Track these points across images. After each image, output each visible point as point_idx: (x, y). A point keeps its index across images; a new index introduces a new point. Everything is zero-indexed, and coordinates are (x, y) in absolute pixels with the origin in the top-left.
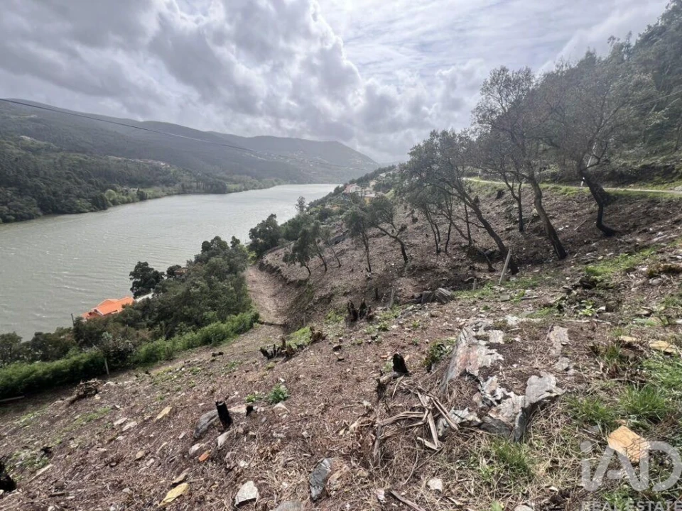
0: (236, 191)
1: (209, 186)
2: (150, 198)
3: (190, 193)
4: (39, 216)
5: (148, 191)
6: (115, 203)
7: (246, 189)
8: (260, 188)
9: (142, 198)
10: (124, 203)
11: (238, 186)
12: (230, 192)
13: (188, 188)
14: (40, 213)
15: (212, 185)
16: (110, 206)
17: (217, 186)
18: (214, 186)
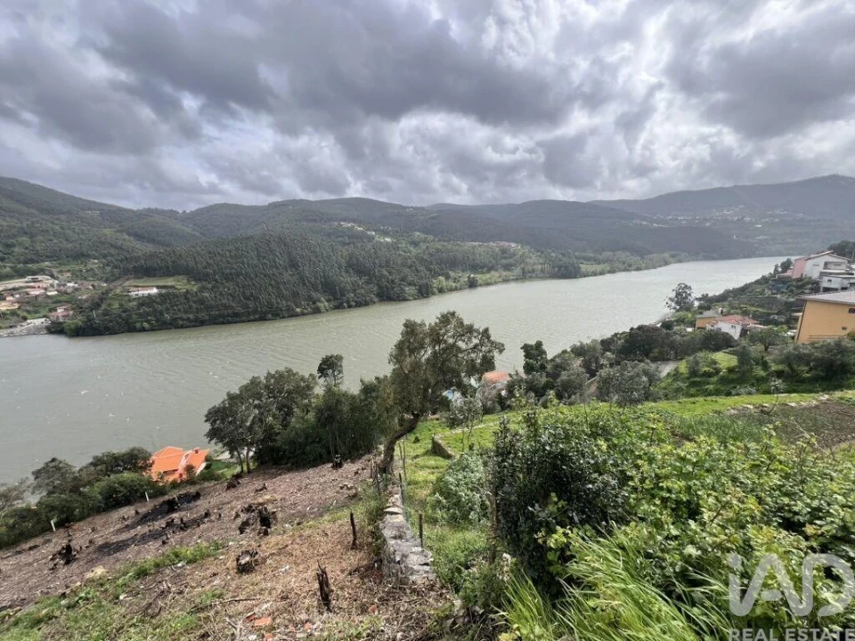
0: (594, 274)
1: (556, 269)
2: (481, 285)
3: (531, 278)
4: (374, 303)
5: (479, 277)
6: (441, 291)
7: (612, 271)
8: (638, 269)
9: (472, 284)
10: (451, 290)
11: (598, 268)
12: (585, 275)
13: (529, 272)
14: (376, 299)
15: (560, 267)
16: (434, 294)
17: (566, 268)
18: (563, 269)
